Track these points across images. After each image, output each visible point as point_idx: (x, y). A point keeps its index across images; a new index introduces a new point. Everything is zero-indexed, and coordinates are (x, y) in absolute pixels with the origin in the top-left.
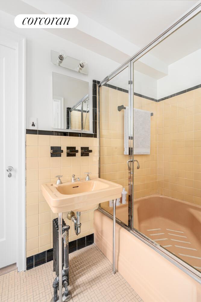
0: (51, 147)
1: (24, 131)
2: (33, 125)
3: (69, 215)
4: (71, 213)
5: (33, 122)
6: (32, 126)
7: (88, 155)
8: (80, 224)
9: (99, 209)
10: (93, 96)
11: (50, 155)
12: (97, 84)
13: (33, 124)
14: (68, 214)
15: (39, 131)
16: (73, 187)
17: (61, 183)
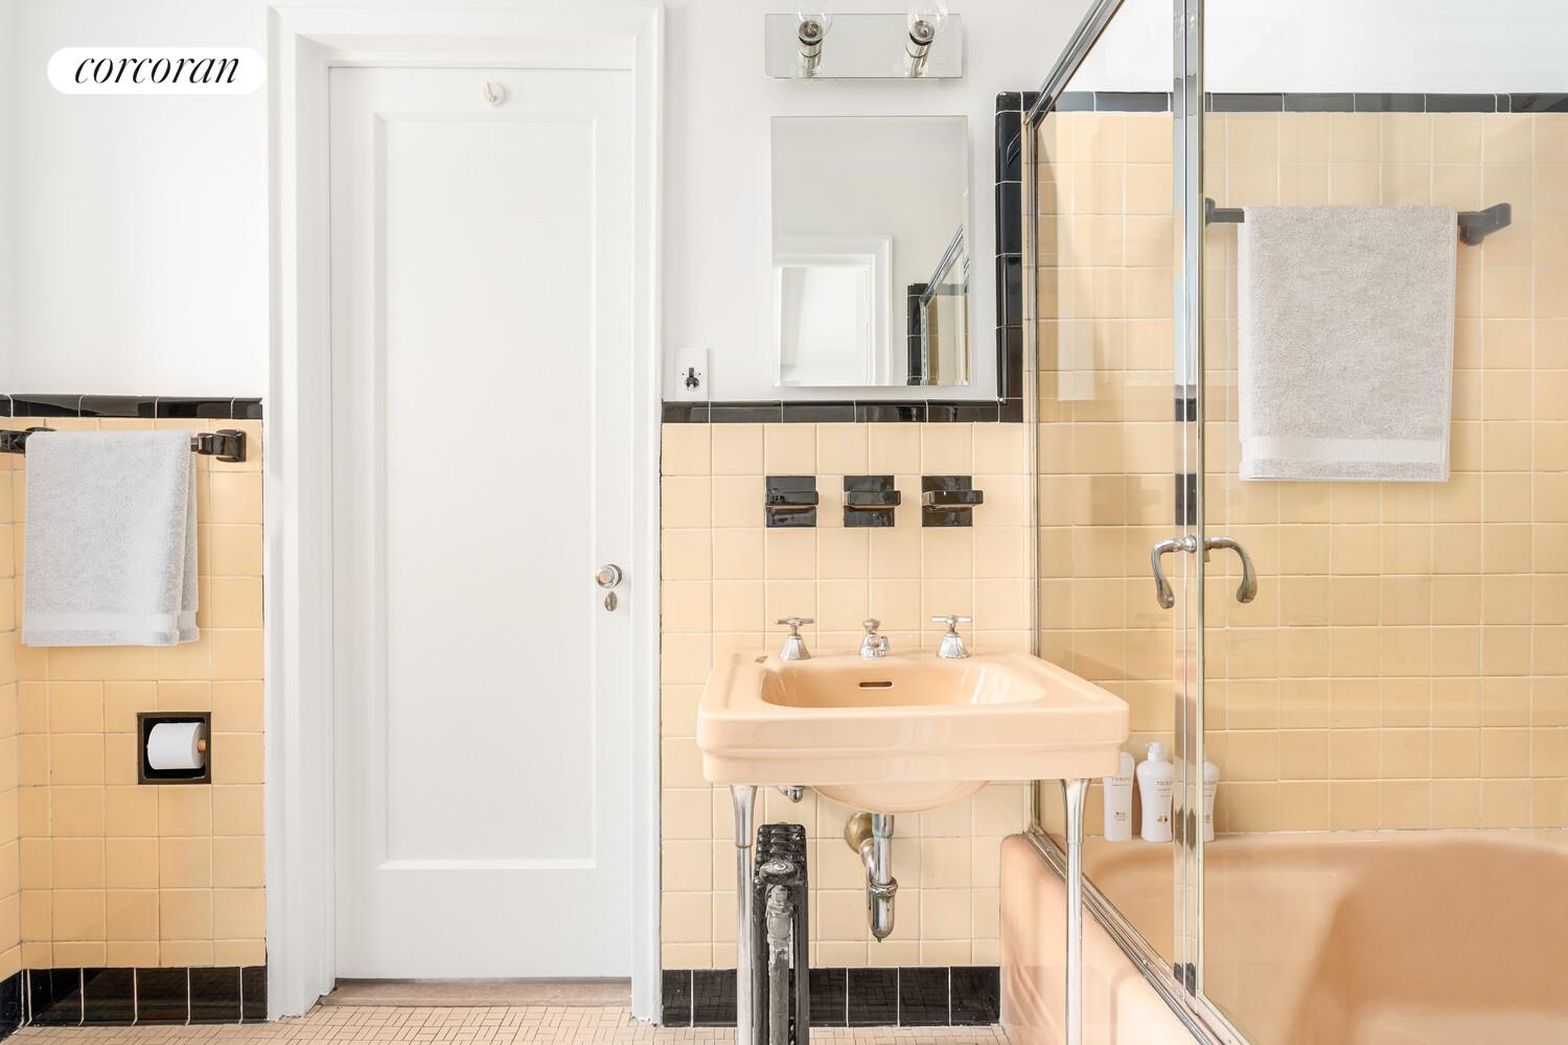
0: (768, 478)
1: (654, 412)
2: (692, 381)
3: (855, 829)
4: (861, 818)
5: (692, 370)
6: (688, 385)
7: (964, 520)
8: (893, 882)
9: (1031, 837)
10: (998, 188)
11: (761, 516)
12: (1023, 113)
13: (691, 376)
14: (851, 820)
15: (714, 405)
16: (862, 685)
17: (803, 654)
